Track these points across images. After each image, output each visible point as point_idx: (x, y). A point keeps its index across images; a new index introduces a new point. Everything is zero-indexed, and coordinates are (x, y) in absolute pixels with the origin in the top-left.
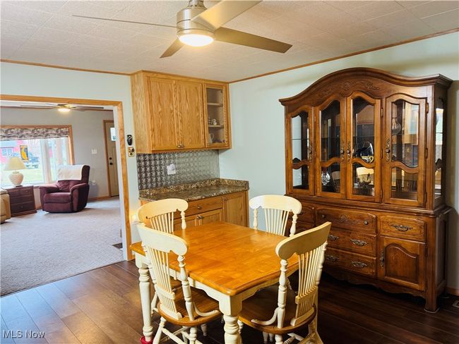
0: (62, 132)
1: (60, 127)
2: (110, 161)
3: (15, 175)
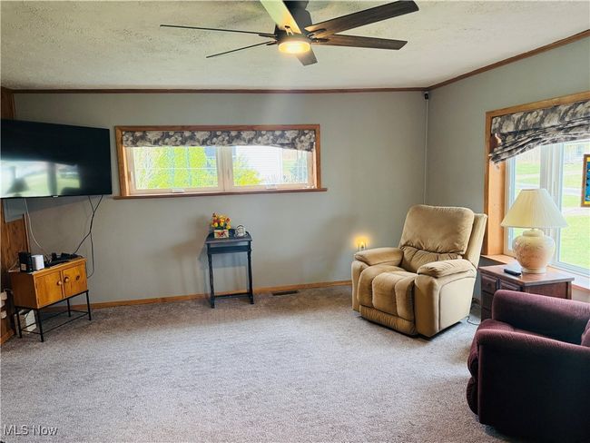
3: (529, 239)
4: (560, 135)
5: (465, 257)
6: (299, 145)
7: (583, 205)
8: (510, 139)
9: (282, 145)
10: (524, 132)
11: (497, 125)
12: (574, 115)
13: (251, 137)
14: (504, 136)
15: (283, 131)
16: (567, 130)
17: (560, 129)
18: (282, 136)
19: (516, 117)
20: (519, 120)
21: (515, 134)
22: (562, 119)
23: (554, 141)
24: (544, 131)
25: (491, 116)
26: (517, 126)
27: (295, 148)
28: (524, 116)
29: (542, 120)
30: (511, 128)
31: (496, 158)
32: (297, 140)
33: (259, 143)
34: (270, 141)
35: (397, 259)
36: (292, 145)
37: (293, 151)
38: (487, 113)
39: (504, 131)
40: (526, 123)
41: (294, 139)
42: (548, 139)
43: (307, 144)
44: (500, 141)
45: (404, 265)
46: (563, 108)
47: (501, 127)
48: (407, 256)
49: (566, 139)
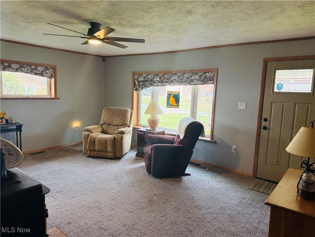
0: (205, 77)
1: (206, 71)
2: (264, 124)
3: (153, 118)
4: (160, 84)
5: (129, 127)
6: (45, 75)
7: (167, 107)
8: (141, 83)
9: (36, 74)
10: (147, 81)
11: (137, 77)
12: (164, 78)
13: (17, 67)
14: (139, 82)
15: (36, 66)
16: (162, 83)
17: (159, 82)
18: (36, 69)
19: (144, 75)
20: (145, 77)
21: (143, 81)
22: (160, 78)
23: (157, 86)
24: (154, 82)
25: (134, 74)
26: (144, 79)
27: (43, 76)
28: (147, 75)
29: (154, 78)
30: (142, 79)
31: (136, 90)
32: (44, 72)
33: (22, 71)
34: (29, 71)
35: (101, 130)
36: (41, 74)
37: (41, 78)
38: (133, 72)
39: (140, 80)
40: (148, 78)
41: (42, 71)
42: (156, 85)
43: (49, 75)
44: (137, 83)
45: (103, 132)
46: (160, 75)
47: (138, 78)
48: (105, 129)
49: (161, 86)
